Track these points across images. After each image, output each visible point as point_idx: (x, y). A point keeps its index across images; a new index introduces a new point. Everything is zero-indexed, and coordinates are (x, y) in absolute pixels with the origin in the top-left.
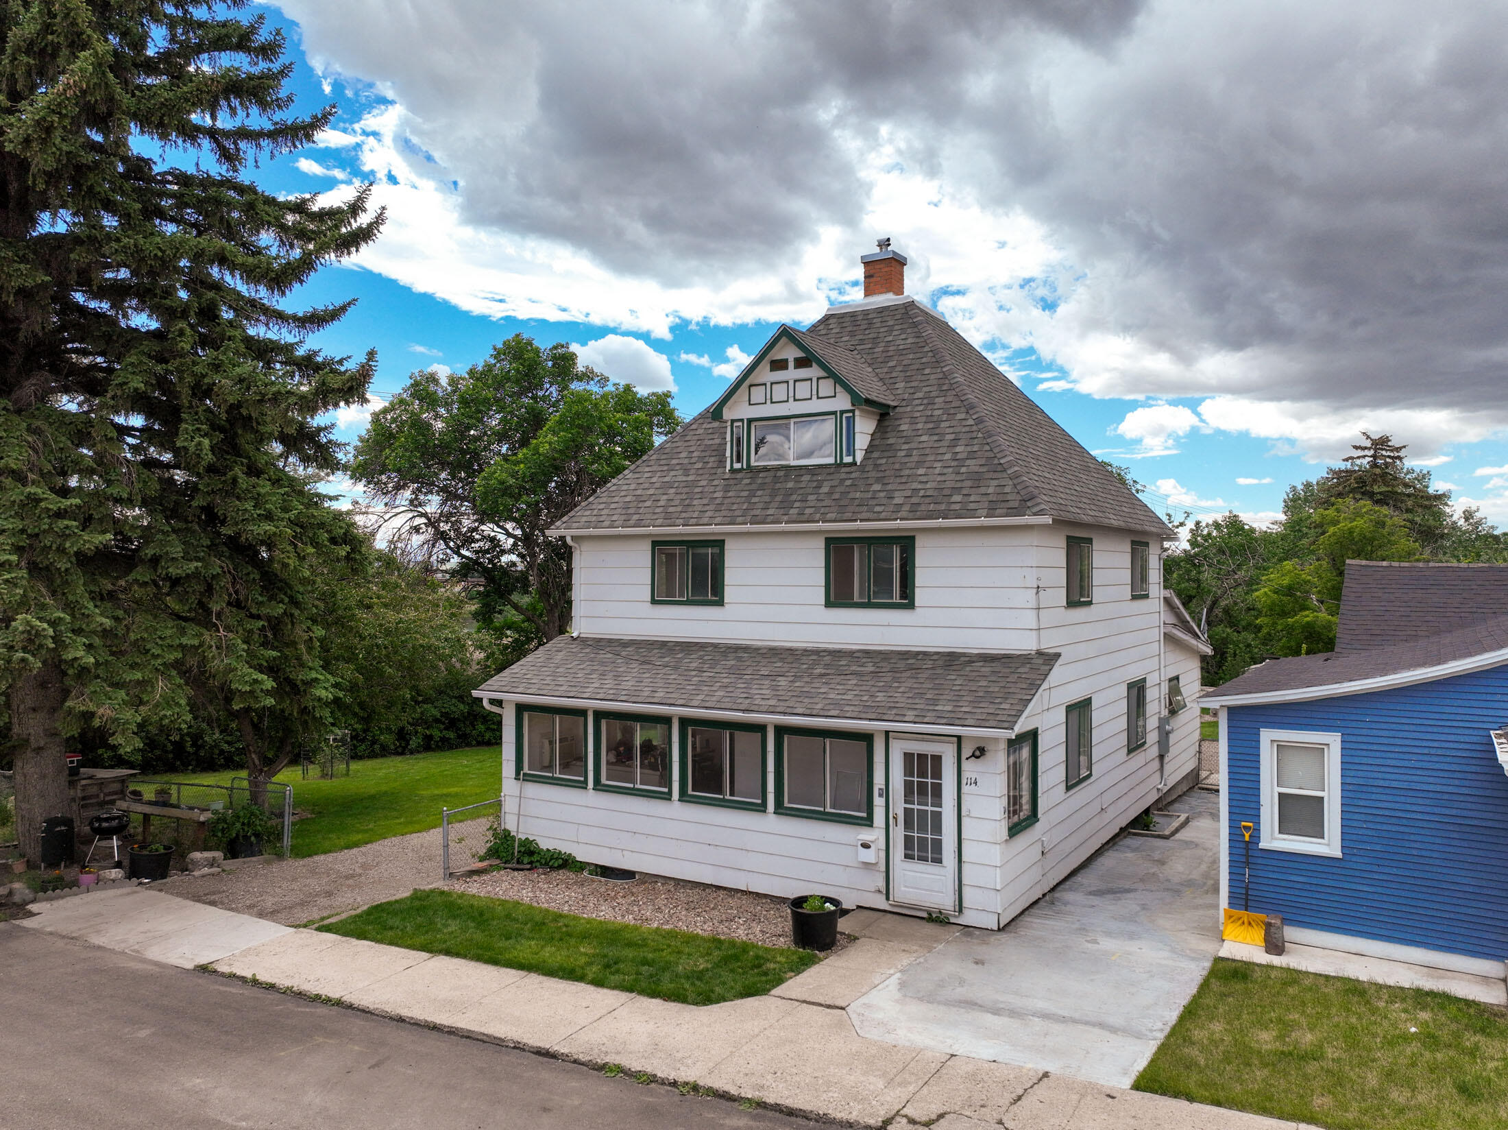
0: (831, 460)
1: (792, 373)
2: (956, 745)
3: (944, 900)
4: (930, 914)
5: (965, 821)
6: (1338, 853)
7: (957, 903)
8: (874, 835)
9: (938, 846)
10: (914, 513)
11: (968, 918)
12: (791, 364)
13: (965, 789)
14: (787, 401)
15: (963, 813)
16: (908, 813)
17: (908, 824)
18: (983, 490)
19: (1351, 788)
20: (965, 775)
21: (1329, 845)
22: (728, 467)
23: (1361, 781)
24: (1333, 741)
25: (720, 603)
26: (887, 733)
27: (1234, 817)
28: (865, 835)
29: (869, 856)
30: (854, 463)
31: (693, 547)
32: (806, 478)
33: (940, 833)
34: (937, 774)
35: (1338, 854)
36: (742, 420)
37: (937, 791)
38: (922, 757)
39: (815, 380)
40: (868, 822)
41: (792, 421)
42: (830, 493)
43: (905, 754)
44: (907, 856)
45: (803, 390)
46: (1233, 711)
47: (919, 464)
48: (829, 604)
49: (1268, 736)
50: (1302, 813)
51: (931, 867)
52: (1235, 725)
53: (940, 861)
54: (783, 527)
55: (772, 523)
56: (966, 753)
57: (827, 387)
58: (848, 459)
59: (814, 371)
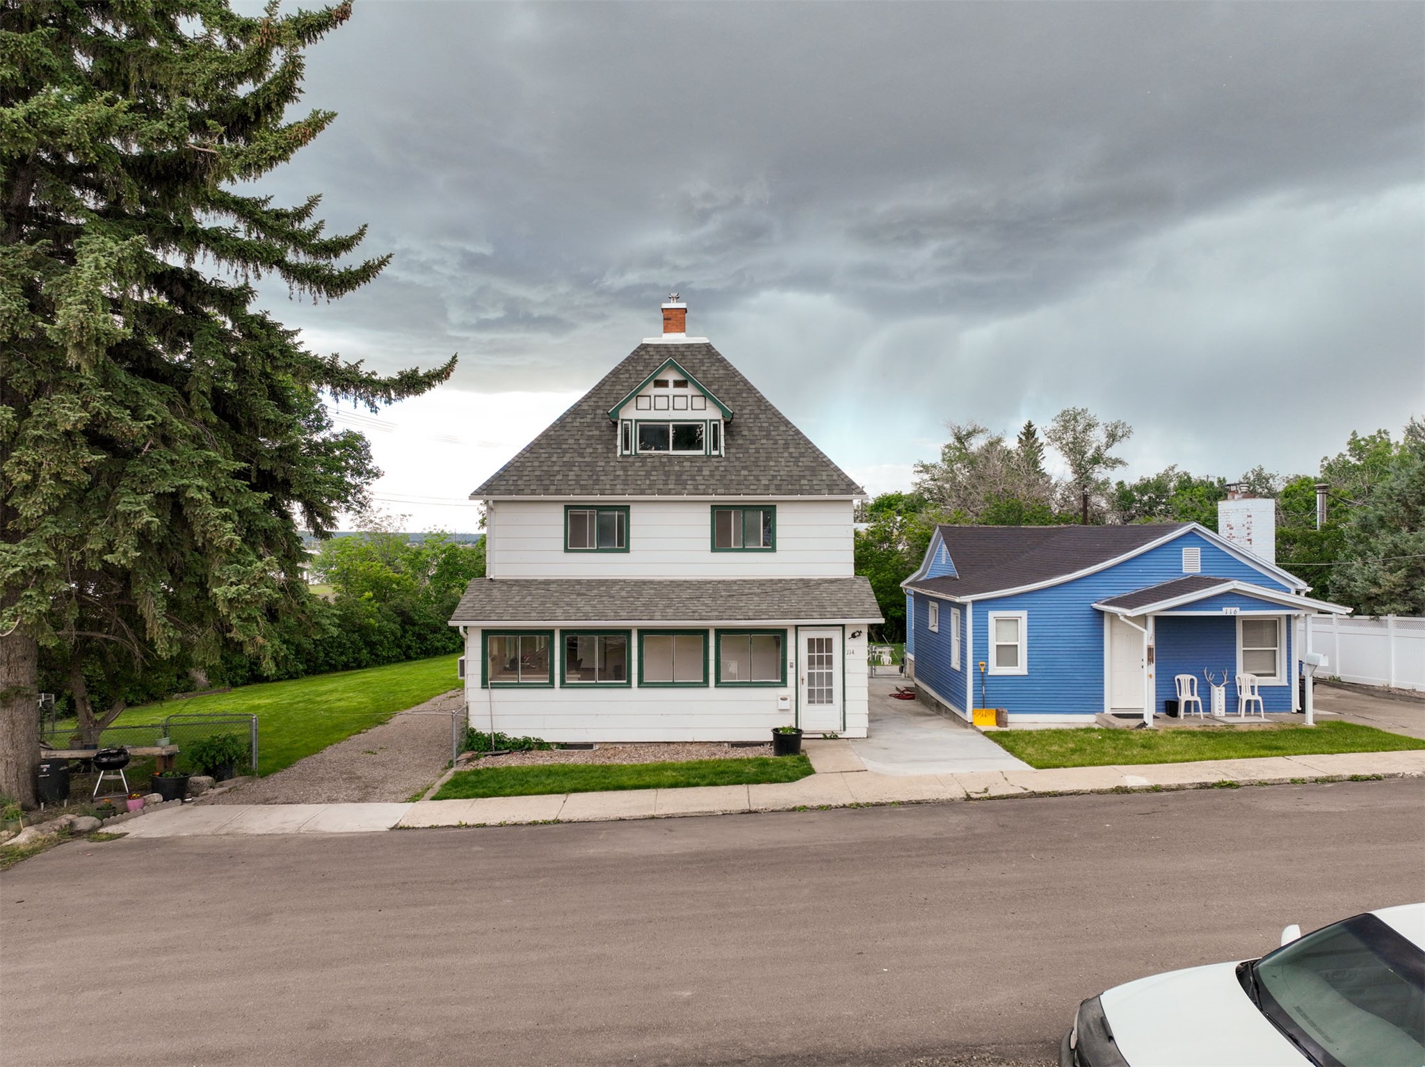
0: (702, 453)
1: (671, 390)
2: (841, 632)
3: (835, 726)
4: (824, 735)
5: (846, 675)
6: (1025, 672)
7: (842, 726)
8: (789, 691)
9: (830, 692)
10: (780, 490)
11: (848, 734)
12: (671, 384)
13: (847, 657)
14: (668, 409)
15: (846, 671)
16: (811, 676)
17: (811, 683)
19: (1031, 638)
20: (847, 649)
21: (1021, 669)
22: (619, 453)
23: (1036, 635)
24: (1023, 614)
25: (627, 550)
26: (797, 627)
27: (976, 660)
28: (781, 692)
29: (785, 705)
30: (720, 456)
31: (596, 511)
32: (687, 464)
33: (831, 684)
34: (829, 649)
35: (1027, 674)
36: (631, 420)
37: (829, 661)
38: (820, 641)
39: (689, 397)
40: (784, 683)
41: (671, 423)
43: (808, 640)
44: (809, 702)
45: (680, 403)
46: (974, 602)
48: (713, 550)
49: (992, 615)
50: (1007, 653)
51: (825, 707)
52: (976, 610)
53: (831, 702)
54: (685, 497)
55: (676, 494)
56: (848, 635)
57: (699, 402)
58: (715, 453)
59: (690, 390)
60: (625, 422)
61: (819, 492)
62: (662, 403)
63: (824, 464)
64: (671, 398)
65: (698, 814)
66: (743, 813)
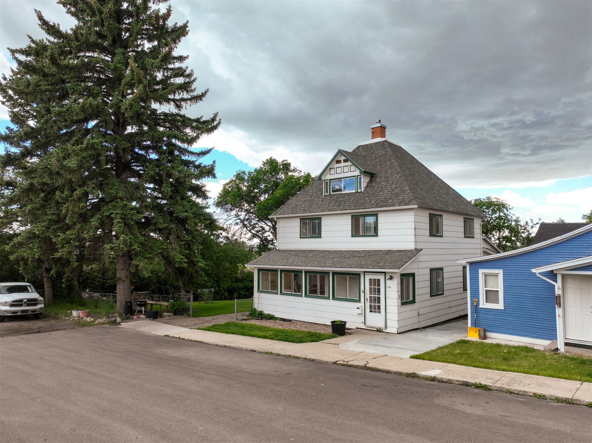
0: (354, 191)
1: (343, 164)
2: (384, 276)
3: (382, 325)
4: (377, 329)
5: (387, 299)
6: (502, 308)
7: (385, 325)
8: (361, 305)
9: (379, 307)
10: (377, 206)
11: (388, 330)
12: (342, 162)
13: (387, 289)
14: (341, 173)
15: (387, 297)
16: (371, 297)
17: (371, 302)
18: (398, 198)
19: (506, 287)
20: (387, 285)
21: (500, 306)
22: (324, 195)
23: (509, 285)
24: (500, 272)
25: (320, 237)
26: (364, 272)
27: (472, 298)
28: (358, 305)
29: (359, 311)
30: (361, 192)
31: (312, 220)
32: (347, 197)
33: (380, 303)
34: (379, 285)
36: (328, 180)
37: (379, 291)
38: (375, 280)
39: (349, 166)
40: (359, 301)
41: (343, 179)
42: (353, 201)
43: (370, 279)
44: (370, 311)
45: (346, 169)
46: (471, 263)
47: (381, 191)
48: (352, 236)
49: (481, 271)
50: (491, 295)
51: (377, 314)
52: (471, 268)
53: (380, 312)
54: (338, 212)
55: (335, 211)
56: (387, 278)
57: (353, 168)
58: (359, 191)
59: (349, 163)
60: (326, 181)
62: (339, 170)
64: (342, 167)
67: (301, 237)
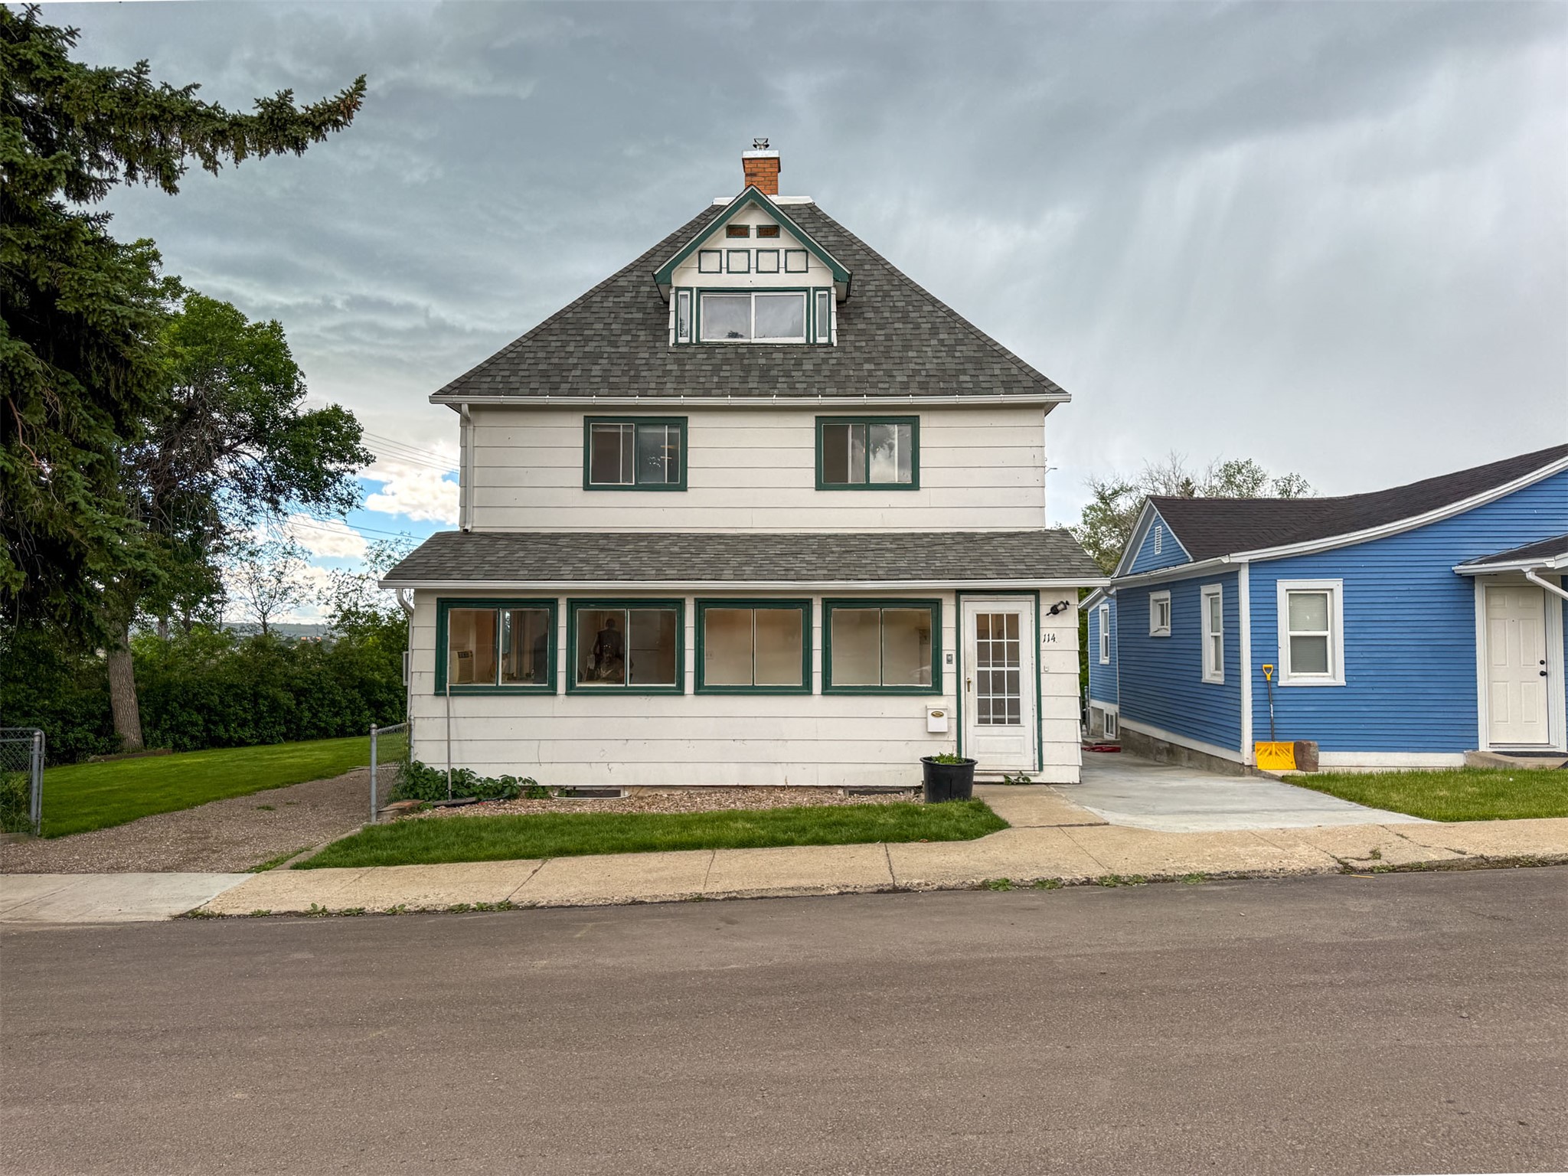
0: (802, 340)
1: (753, 242)
2: (1033, 604)
3: (1025, 762)
4: (1006, 777)
5: (1042, 678)
6: (1341, 680)
7: (1037, 762)
8: (946, 702)
9: (1015, 706)
11: (1049, 775)
12: (753, 233)
13: (1043, 645)
14: (748, 272)
15: (1042, 670)
16: (982, 676)
17: (982, 688)
18: (989, 372)
19: (1351, 624)
20: (1043, 632)
21: (1335, 675)
22: (672, 341)
23: (1359, 618)
24: (1337, 585)
25: (683, 487)
26: (959, 592)
27: (1256, 661)
28: (934, 702)
29: (937, 725)
30: (830, 344)
31: (639, 425)
32: (778, 356)
33: (1017, 692)
34: (1014, 632)
35: (1344, 683)
36: (690, 289)
37: (1014, 652)
38: (998, 618)
39: (782, 252)
40: (937, 689)
41: (753, 295)
42: (816, 371)
43: (978, 616)
44: (981, 721)
45: (768, 262)
46: (1253, 565)
47: (907, 347)
48: (819, 487)
49: (1283, 586)
50: (1309, 651)
51: (1007, 729)
52: (1255, 577)
53: (1017, 721)
54: (774, 401)
55: (759, 395)
56: (1045, 609)
57: (796, 261)
58: (823, 340)
59: (783, 242)
60: (680, 293)
61: (989, 391)
62: (738, 262)
63: (995, 354)
64: (753, 253)
65: (791, 893)
66: (880, 892)
67: (587, 487)
